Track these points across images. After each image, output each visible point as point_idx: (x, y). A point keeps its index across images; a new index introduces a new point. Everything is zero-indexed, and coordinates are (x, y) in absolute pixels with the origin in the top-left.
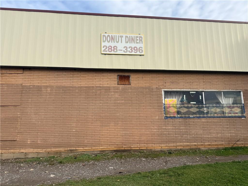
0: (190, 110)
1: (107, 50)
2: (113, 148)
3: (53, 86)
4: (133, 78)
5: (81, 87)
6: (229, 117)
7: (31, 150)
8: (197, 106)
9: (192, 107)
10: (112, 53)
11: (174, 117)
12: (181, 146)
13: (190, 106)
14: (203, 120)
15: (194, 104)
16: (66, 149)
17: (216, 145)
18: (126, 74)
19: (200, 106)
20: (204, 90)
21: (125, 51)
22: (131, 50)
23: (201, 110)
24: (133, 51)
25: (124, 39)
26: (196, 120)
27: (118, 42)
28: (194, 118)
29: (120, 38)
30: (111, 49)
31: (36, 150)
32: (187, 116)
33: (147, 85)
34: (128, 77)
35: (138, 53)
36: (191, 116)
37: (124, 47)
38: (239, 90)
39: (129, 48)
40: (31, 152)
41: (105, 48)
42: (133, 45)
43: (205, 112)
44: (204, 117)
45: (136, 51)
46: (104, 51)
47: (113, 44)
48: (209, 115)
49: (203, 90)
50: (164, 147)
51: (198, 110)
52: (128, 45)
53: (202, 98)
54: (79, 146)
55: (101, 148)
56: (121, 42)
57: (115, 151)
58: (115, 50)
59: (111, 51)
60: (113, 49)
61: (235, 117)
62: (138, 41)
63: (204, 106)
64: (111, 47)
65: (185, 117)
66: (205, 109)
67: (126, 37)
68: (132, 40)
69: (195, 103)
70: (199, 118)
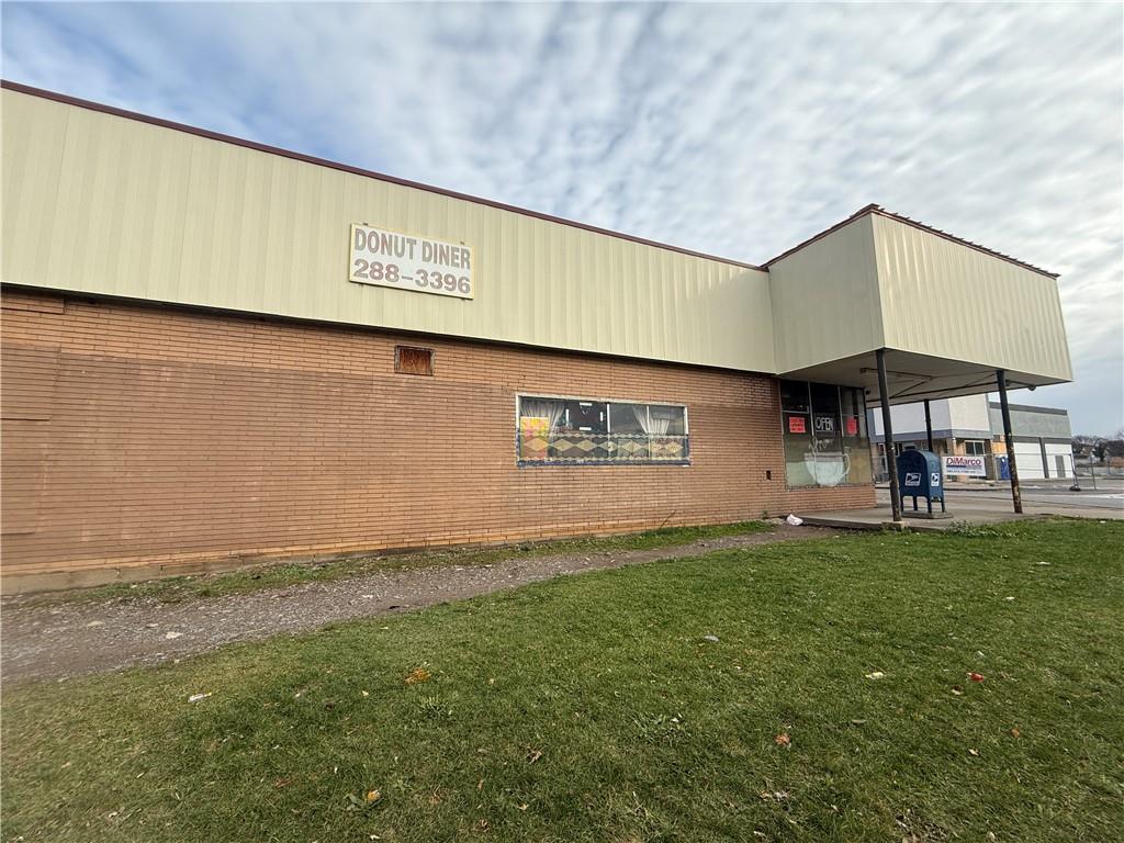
0: (578, 445)
1: (367, 272)
2: (375, 545)
3: (181, 365)
4: (440, 355)
5: (279, 373)
6: (659, 463)
7: (96, 562)
8: (593, 436)
9: (581, 439)
10: (383, 282)
11: (541, 463)
12: (552, 531)
13: (577, 435)
14: (605, 469)
15: (587, 432)
16: (227, 553)
17: (628, 526)
18: (422, 346)
19: (600, 436)
20: (611, 400)
21: (422, 281)
22: (439, 280)
23: (601, 446)
24: (444, 284)
25: (418, 249)
26: (591, 470)
27: (400, 255)
28: (585, 464)
29: (407, 246)
30: (379, 271)
31: (112, 562)
32: (570, 459)
33: (479, 379)
34: (427, 355)
35: (457, 293)
36: (579, 460)
37: (419, 272)
38: (681, 405)
39: (433, 275)
40: (97, 570)
41: (362, 265)
42: (445, 269)
43: (610, 450)
44: (606, 463)
45: (450, 287)
46: (358, 273)
47: (385, 260)
48: (618, 458)
49: (608, 400)
50: (514, 536)
51: (595, 446)
52: (430, 267)
53: (605, 417)
54: (268, 544)
55: (339, 546)
56: (411, 257)
57: (381, 552)
58: (392, 276)
59: (380, 278)
60: (385, 272)
61: (670, 463)
62: (459, 261)
63: (609, 436)
64: (380, 265)
65: (566, 463)
66: (610, 443)
67: (425, 244)
68: (442, 255)
69: (589, 429)
70: (597, 464)
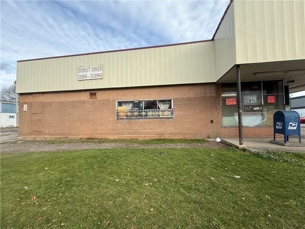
0: (133, 114)
1: (81, 77)
4: (99, 94)
6: (162, 118)
8: (138, 111)
10: (84, 79)
14: (142, 120)
18: (94, 92)
19: (141, 111)
21: (92, 77)
22: (95, 76)
27: (87, 72)
29: (88, 69)
33: (107, 98)
36: (133, 118)
38: (170, 99)
42: (96, 73)
45: (98, 76)
47: (84, 74)
49: (143, 100)
52: (93, 73)
53: (142, 105)
60: (84, 76)
61: (165, 118)
62: (99, 70)
65: (130, 119)
66: (144, 113)
67: (92, 67)
68: (96, 69)
70: (139, 119)
